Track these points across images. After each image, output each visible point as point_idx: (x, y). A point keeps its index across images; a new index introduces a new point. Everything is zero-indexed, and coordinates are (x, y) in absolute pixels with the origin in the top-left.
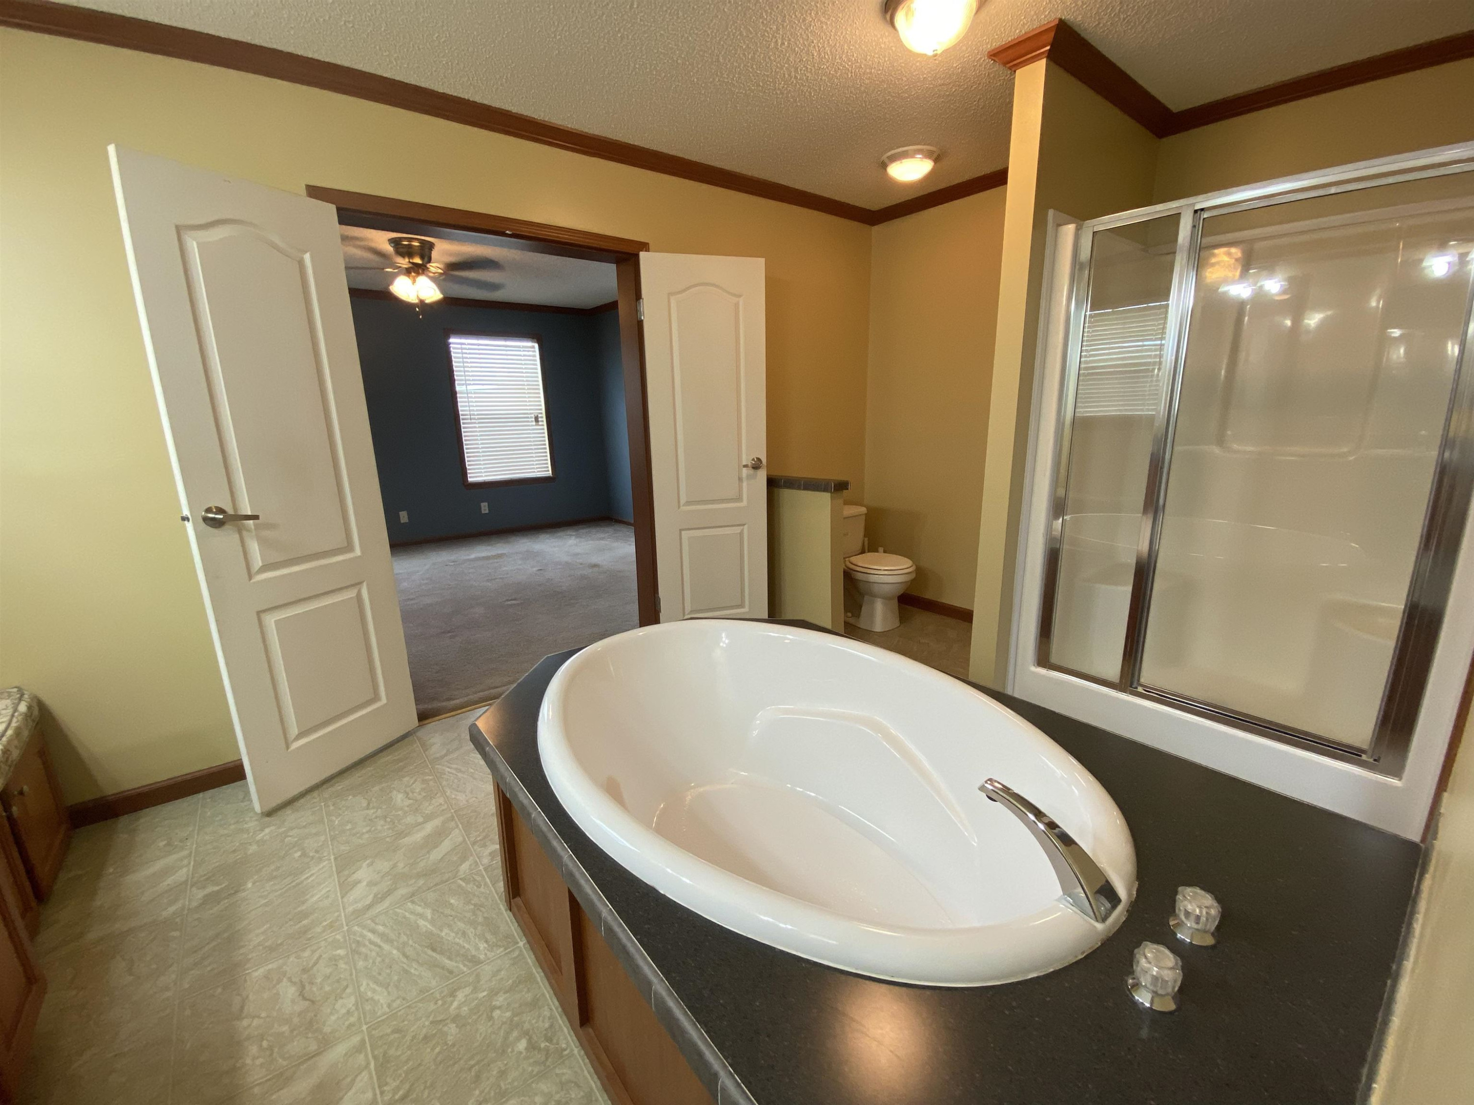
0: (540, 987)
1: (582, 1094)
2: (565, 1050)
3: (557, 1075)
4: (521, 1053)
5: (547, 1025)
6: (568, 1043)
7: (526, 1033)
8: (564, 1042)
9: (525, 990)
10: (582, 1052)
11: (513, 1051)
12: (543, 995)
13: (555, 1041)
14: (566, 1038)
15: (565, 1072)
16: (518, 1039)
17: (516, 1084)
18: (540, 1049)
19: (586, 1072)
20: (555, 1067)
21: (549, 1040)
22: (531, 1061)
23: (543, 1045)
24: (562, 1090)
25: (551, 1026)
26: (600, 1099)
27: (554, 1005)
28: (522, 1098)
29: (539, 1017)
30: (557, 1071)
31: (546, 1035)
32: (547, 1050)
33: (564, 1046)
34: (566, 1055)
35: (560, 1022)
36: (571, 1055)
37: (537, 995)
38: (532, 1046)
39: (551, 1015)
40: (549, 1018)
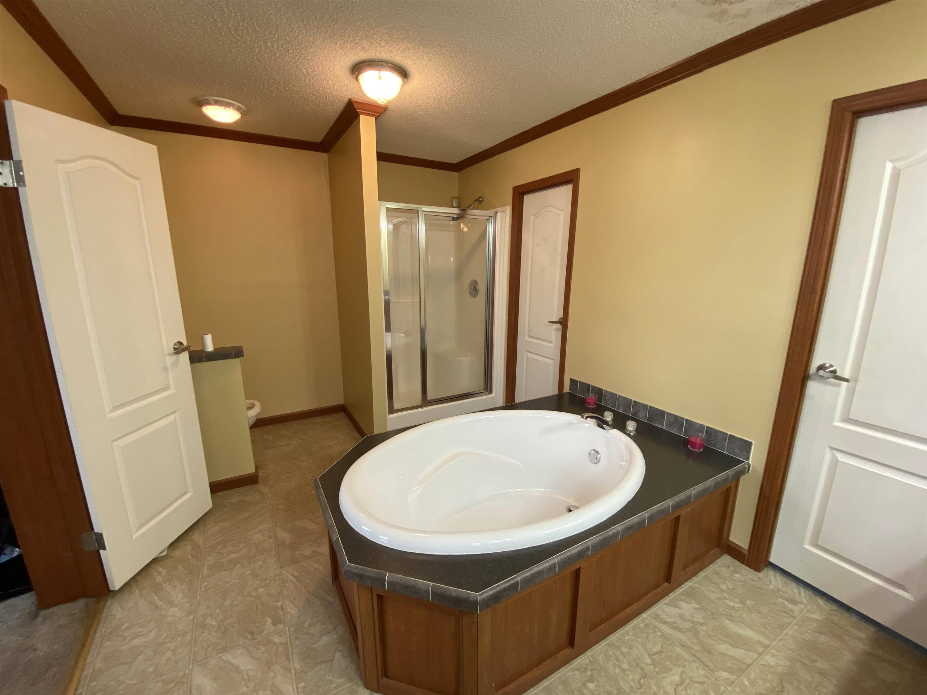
0: (554, 681)
1: (610, 649)
2: (590, 660)
3: (604, 662)
4: (596, 686)
5: (577, 672)
6: (586, 659)
7: (584, 685)
8: (585, 661)
9: (556, 690)
10: (589, 650)
11: (595, 690)
12: (559, 678)
13: (586, 666)
14: (584, 660)
15: (601, 658)
16: (588, 689)
17: (613, 685)
18: (592, 674)
19: (599, 648)
20: (600, 664)
21: (586, 670)
22: (599, 678)
23: (590, 673)
24: (610, 659)
25: (578, 670)
26: (610, 640)
27: (564, 670)
28: (619, 680)
29: (573, 678)
30: (601, 662)
31: (584, 672)
32: (592, 670)
33: (588, 661)
34: (593, 659)
35: (574, 665)
36: (592, 656)
37: (559, 682)
38: (591, 679)
39: (571, 670)
40: (573, 671)
